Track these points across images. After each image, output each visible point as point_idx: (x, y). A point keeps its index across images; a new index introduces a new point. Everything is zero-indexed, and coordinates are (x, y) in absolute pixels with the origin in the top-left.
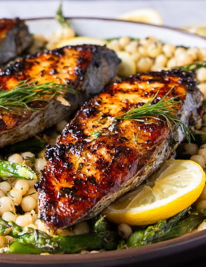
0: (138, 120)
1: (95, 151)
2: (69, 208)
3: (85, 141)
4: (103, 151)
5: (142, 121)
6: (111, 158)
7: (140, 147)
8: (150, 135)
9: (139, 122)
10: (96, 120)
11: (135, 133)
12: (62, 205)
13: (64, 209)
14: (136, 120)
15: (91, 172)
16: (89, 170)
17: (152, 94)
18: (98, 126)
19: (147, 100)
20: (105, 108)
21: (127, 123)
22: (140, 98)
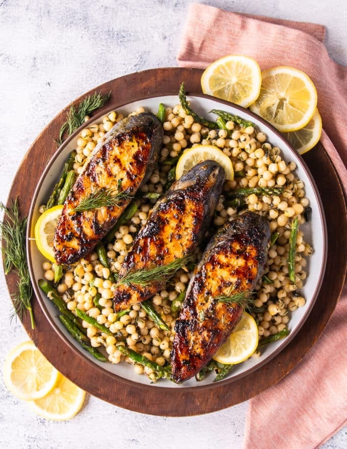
1: (201, 332)
4: (205, 334)
6: (209, 340)
7: (225, 327)
11: (223, 315)
15: (198, 350)
16: (197, 349)
17: (237, 272)
18: (204, 304)
19: (234, 280)
20: (209, 283)
21: (219, 306)
22: (229, 276)
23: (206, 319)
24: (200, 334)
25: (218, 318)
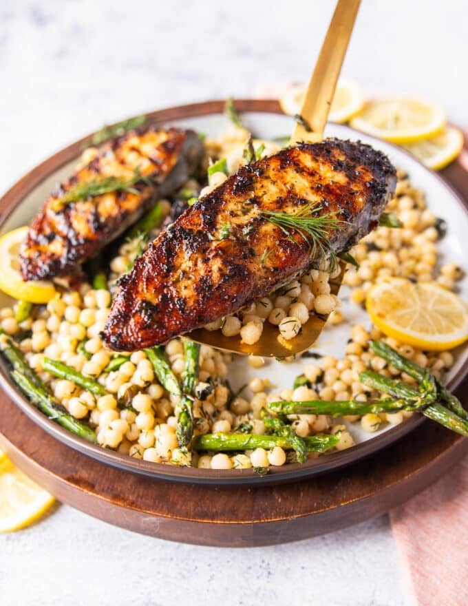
0: (284, 230)
1: (209, 259)
2: (137, 334)
3: (207, 237)
4: (216, 265)
5: (287, 233)
6: (219, 281)
7: (262, 273)
8: (284, 259)
9: (284, 232)
10: (240, 202)
11: (268, 248)
12: (133, 327)
13: (132, 332)
14: (281, 228)
15: (187, 291)
16: (186, 287)
17: (328, 190)
18: (236, 215)
19: (314, 198)
20: (262, 186)
21: (268, 228)
22: (309, 190)
23: (232, 237)
24: (206, 261)
25: (256, 249)
